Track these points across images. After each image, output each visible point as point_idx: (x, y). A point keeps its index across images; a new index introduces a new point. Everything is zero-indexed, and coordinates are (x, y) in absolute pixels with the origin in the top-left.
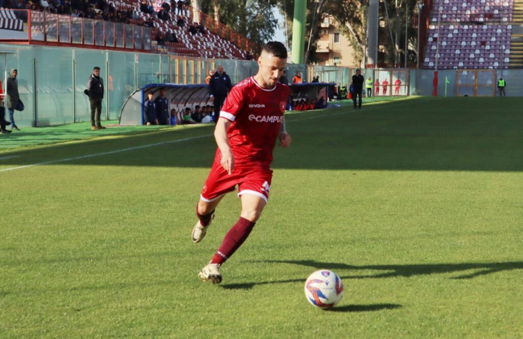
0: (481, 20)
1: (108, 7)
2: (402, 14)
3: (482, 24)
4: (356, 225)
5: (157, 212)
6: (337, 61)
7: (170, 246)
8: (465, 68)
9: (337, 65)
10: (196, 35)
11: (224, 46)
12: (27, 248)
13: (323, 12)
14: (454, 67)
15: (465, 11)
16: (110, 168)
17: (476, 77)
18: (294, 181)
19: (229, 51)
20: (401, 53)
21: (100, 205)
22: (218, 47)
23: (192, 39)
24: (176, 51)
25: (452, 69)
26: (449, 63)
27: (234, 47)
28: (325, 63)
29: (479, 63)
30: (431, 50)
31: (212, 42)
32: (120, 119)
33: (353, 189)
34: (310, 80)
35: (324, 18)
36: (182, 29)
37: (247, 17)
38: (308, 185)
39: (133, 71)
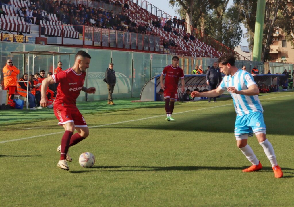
1: (132, 23)
6: (283, 59)
7: (186, 188)
9: (284, 62)
10: (189, 41)
11: (207, 49)
12: (92, 186)
13: (275, 26)
19: (211, 52)
21: (135, 157)
22: (203, 49)
23: (186, 44)
24: (175, 52)
27: (214, 49)
28: (276, 60)
31: (199, 46)
32: (140, 97)
35: (276, 30)
36: (180, 38)
37: (223, 30)
38: (275, 146)
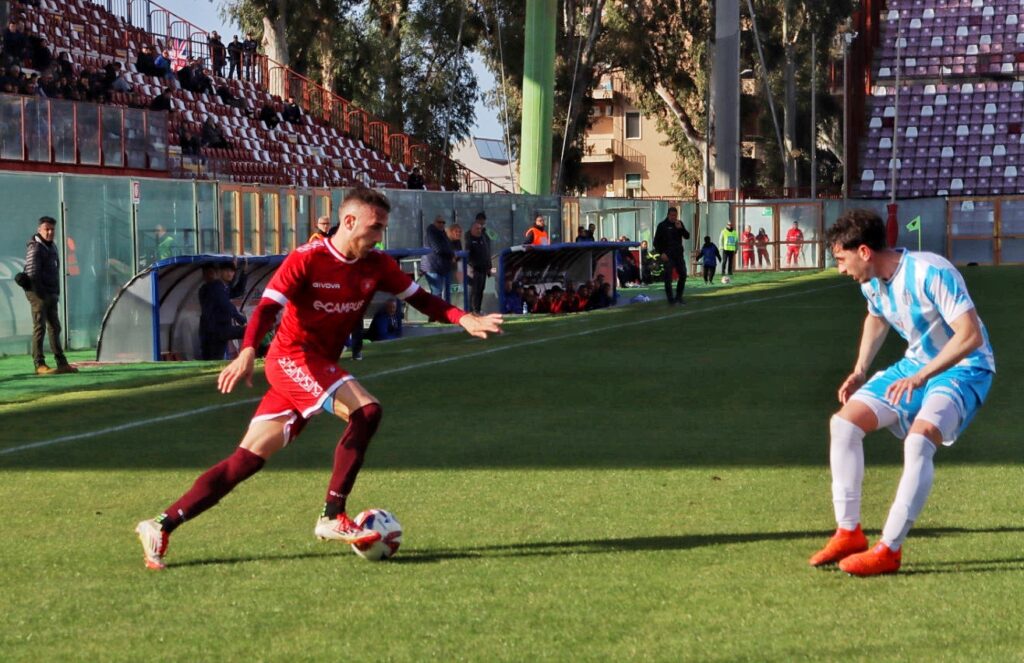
0: (1008, 68)
1: (55, 62)
2: (800, 59)
3: (1010, 78)
4: (742, 613)
5: (225, 590)
6: (633, 184)
8: (969, 192)
9: (637, 195)
10: (278, 127)
11: (348, 154)
13: (596, 60)
14: (940, 193)
15: (966, 47)
16: (91, 475)
17: (997, 217)
18: (562, 500)
19: (362, 166)
20: (800, 160)
21: (78, 574)
22: (335, 156)
23: (267, 138)
24: (229, 170)
25: (936, 196)
26: (925, 180)
27: (375, 154)
28: (605, 190)
29: (1003, 179)
30: (877, 150)
31: (319, 145)
32: (99, 348)
33: (717, 519)
34: (570, 237)
35: (600, 76)
37: (405, 79)
39: (128, 225)
